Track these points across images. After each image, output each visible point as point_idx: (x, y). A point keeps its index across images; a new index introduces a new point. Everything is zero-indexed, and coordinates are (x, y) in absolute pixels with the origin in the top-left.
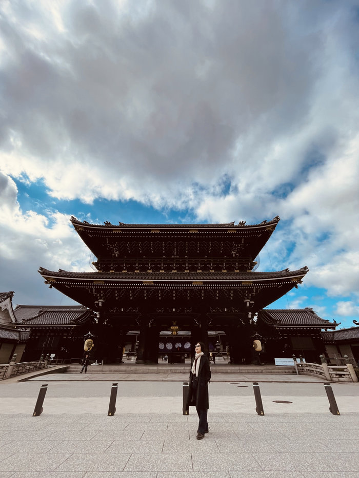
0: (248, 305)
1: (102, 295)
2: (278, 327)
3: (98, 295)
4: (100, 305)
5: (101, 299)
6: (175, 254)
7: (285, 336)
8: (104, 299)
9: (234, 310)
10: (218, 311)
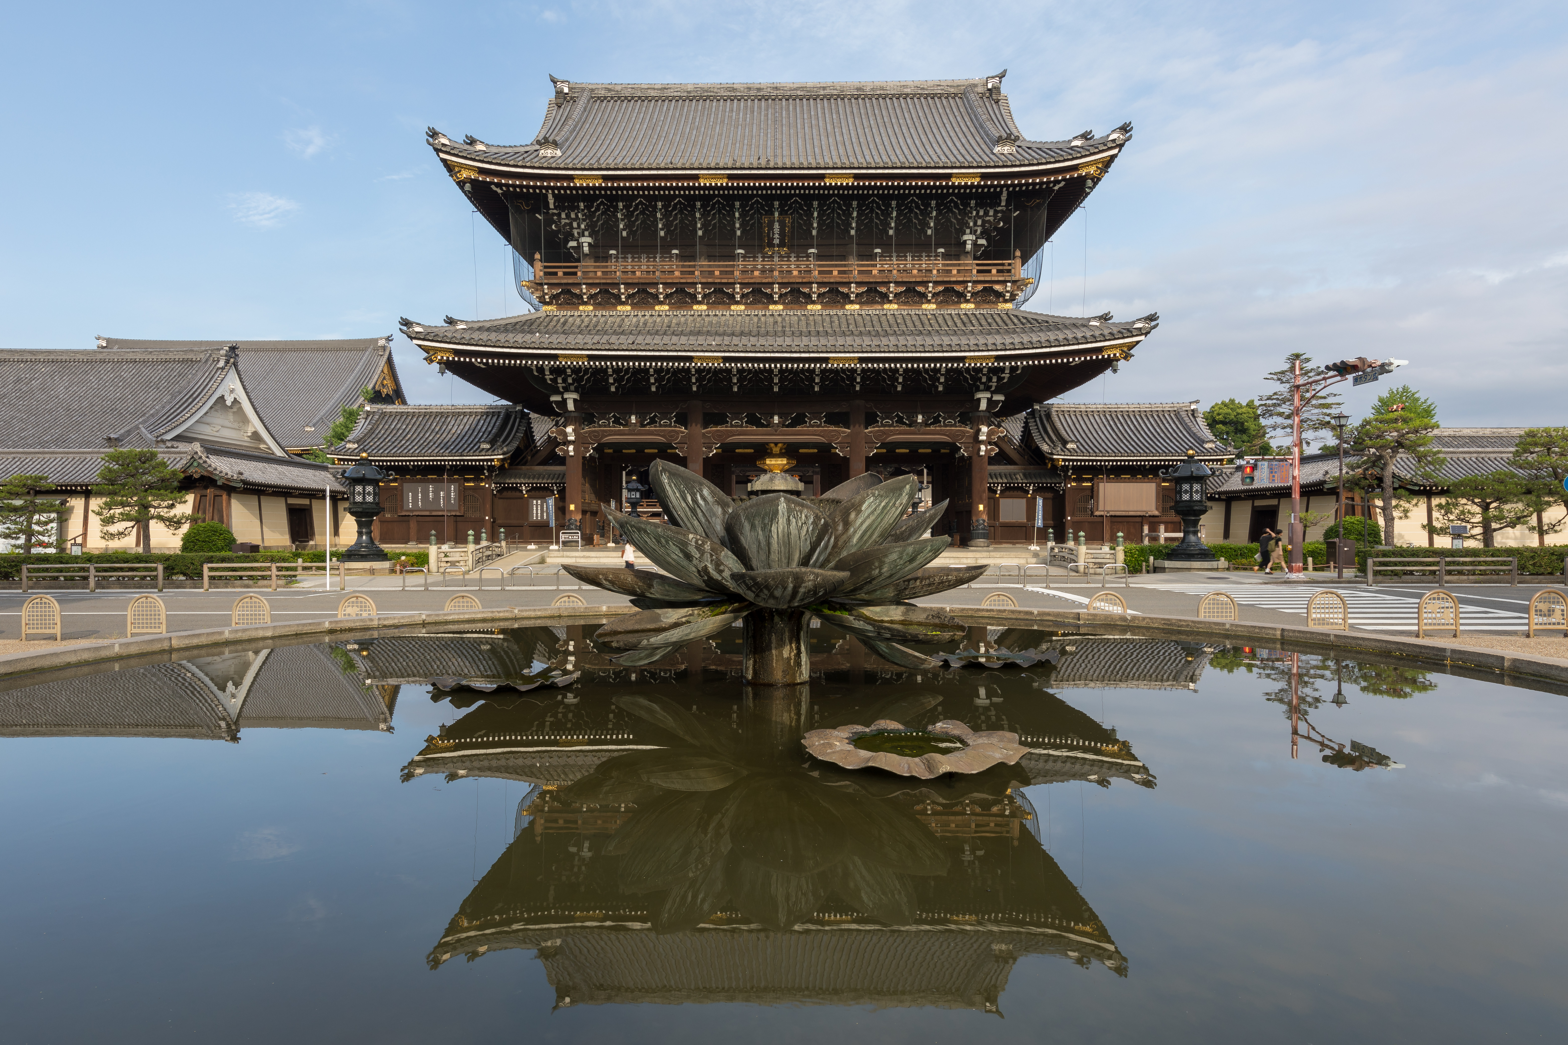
0: (983, 406)
1: (570, 381)
2: (1064, 460)
3: (560, 380)
4: (571, 406)
5: (567, 389)
6: (776, 241)
7: (1087, 480)
8: (576, 391)
9: (945, 419)
10: (900, 421)
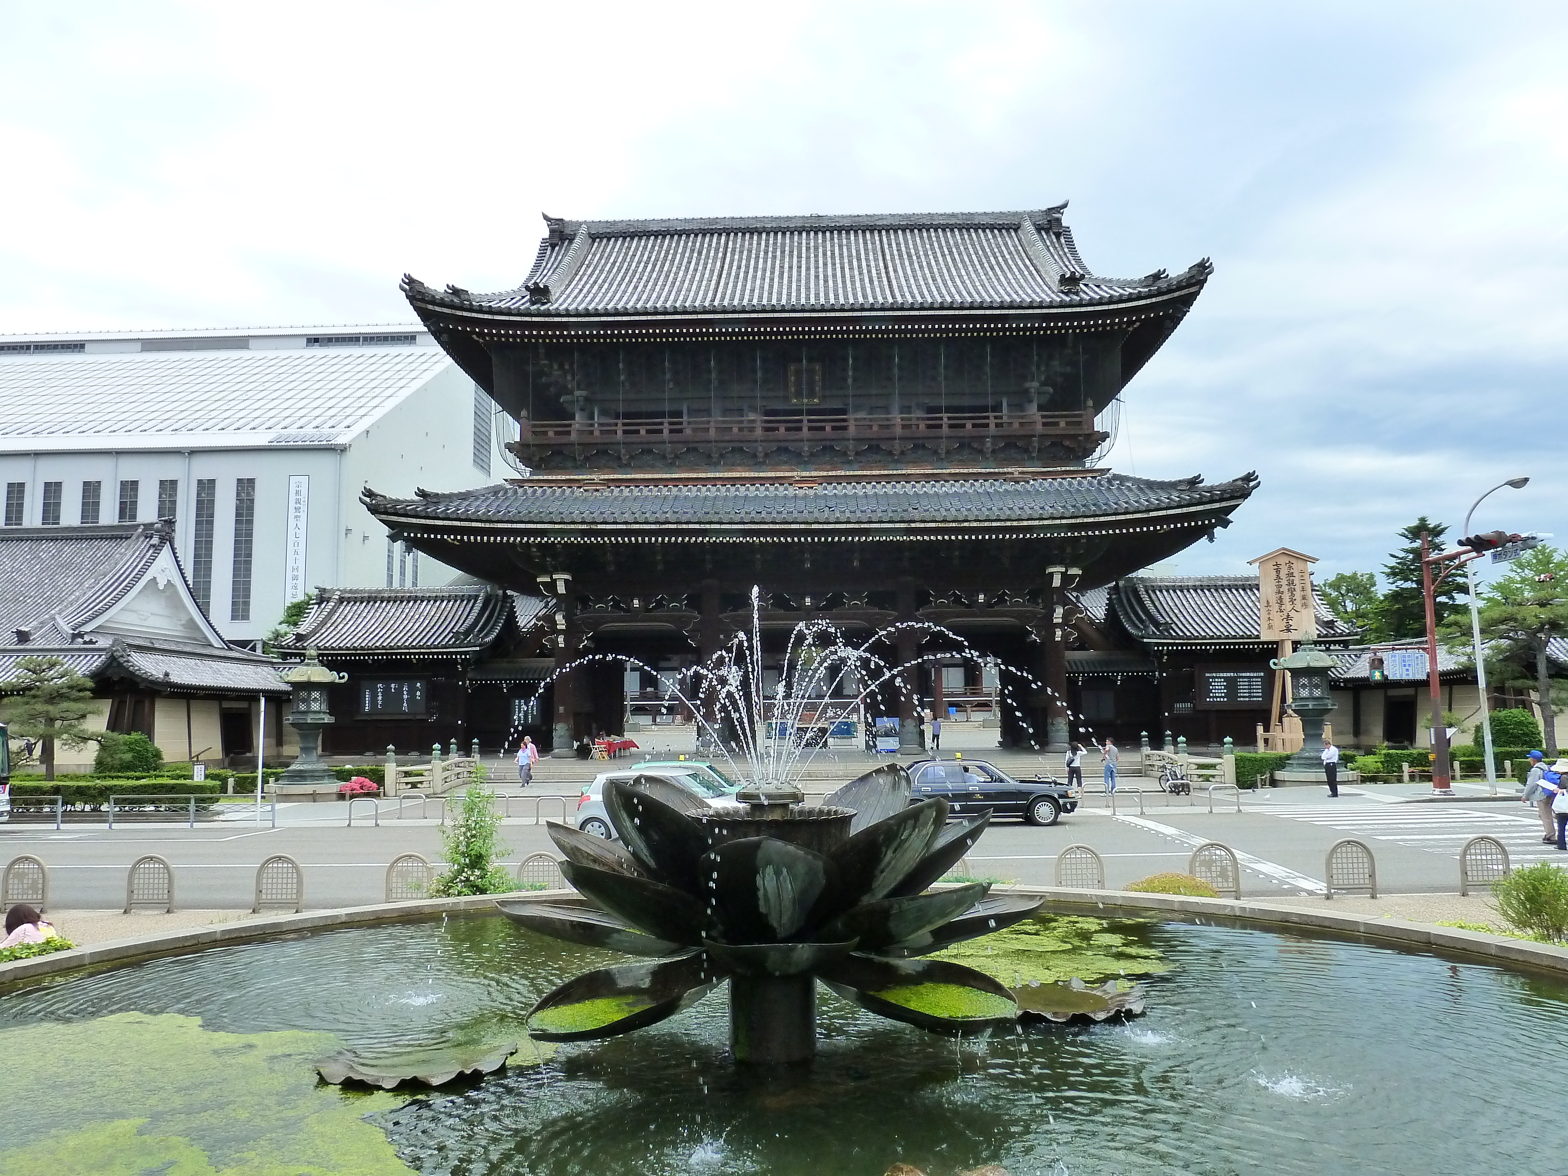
0: (1057, 582)
1: (560, 559)
3: (547, 559)
4: (561, 589)
5: (556, 569)
6: (805, 392)
8: (568, 570)
9: (1011, 597)
10: (958, 600)
